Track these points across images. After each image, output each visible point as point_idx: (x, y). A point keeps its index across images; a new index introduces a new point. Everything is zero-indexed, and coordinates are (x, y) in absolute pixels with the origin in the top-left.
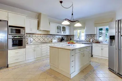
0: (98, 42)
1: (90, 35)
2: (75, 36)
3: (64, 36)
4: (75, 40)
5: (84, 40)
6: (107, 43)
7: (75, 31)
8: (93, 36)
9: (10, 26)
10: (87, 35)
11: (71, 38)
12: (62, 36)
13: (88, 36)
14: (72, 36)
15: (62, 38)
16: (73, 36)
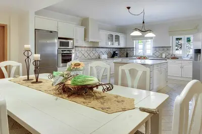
0: (175, 58)
1: (162, 47)
2: (135, 49)
3: (117, 50)
4: (135, 54)
5: (152, 55)
6: (188, 59)
7: (135, 41)
8: (166, 49)
9: (59, 38)
10: (156, 47)
11: (128, 52)
12: (115, 50)
13: (158, 49)
14: (129, 49)
15: (114, 52)
16: (132, 49)
